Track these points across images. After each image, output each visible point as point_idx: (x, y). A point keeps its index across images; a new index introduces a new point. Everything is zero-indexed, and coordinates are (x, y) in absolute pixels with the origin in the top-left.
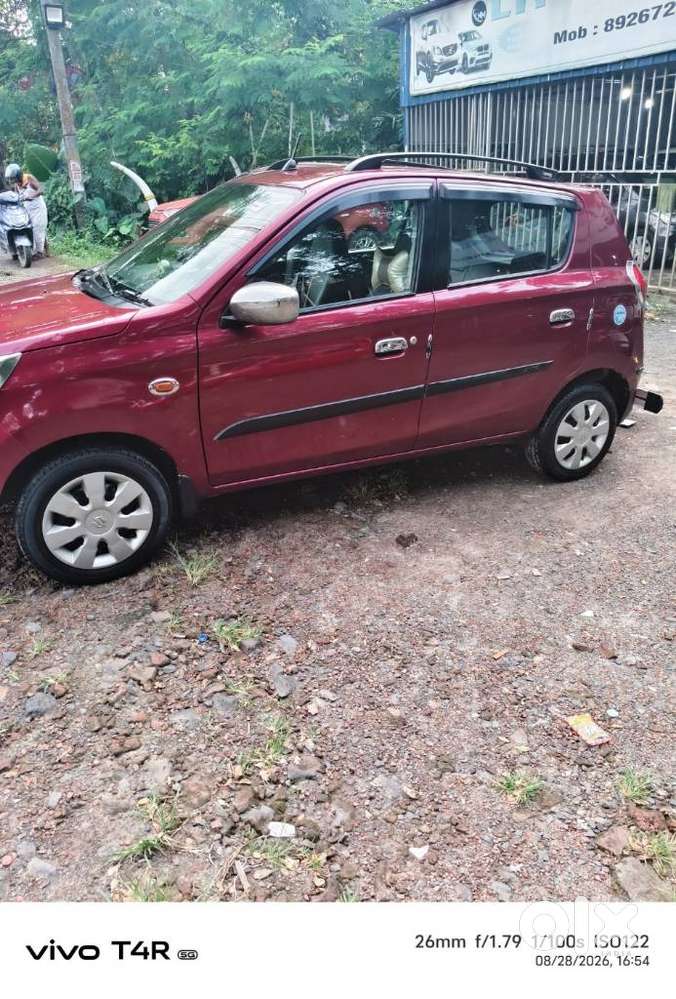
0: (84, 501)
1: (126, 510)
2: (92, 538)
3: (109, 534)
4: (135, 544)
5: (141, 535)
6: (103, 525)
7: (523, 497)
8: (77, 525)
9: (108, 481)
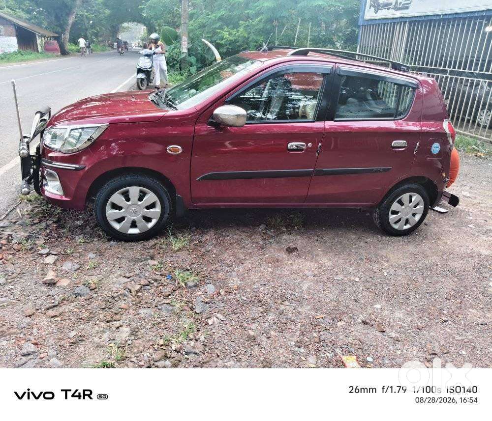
0: (128, 199)
1: (148, 208)
2: (129, 218)
3: (138, 218)
4: (150, 225)
5: (154, 222)
6: (135, 213)
7: (367, 240)
8: (123, 210)
9: (141, 191)
